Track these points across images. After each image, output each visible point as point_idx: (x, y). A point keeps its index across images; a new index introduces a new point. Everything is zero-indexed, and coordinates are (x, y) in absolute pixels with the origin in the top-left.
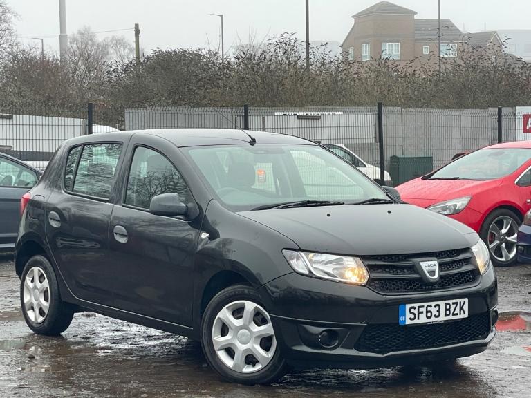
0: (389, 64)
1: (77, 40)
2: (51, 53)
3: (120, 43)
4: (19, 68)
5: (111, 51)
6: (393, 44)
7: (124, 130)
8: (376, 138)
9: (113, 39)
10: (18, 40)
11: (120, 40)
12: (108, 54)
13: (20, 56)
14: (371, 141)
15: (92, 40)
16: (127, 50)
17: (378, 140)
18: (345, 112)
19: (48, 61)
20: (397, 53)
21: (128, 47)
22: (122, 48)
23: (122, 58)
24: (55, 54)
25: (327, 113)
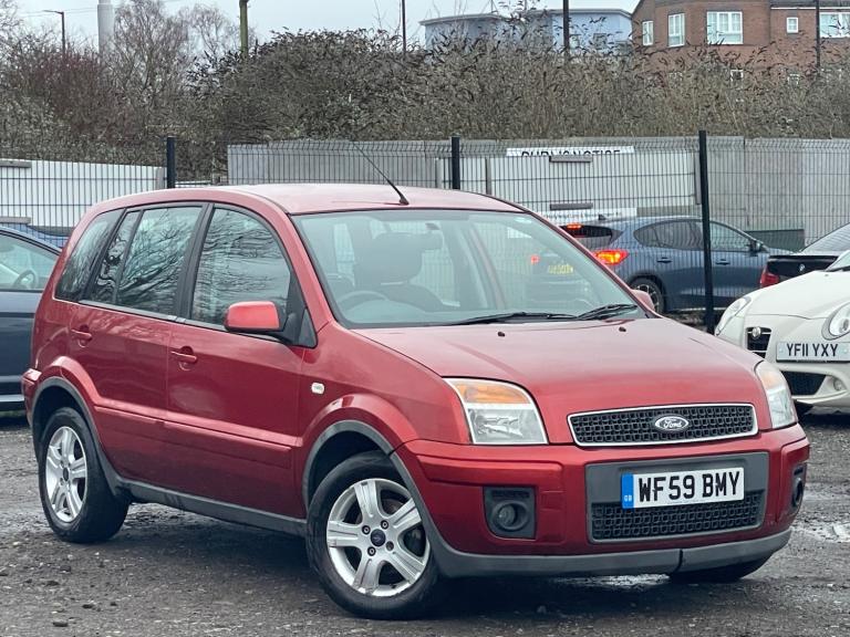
0: (722, 53)
1: (128, 13)
2: (83, 39)
3: (209, 18)
4: (25, 68)
5: (193, 32)
6: (730, 14)
7: (227, 184)
8: (695, 195)
9: (196, 10)
10: (20, 14)
11: (208, 12)
12: (187, 39)
13: (26, 47)
14: (688, 202)
15: (156, 12)
16: (222, 32)
17: (699, 200)
18: (638, 149)
19: (78, 56)
20: (737, 32)
21: (225, 25)
22: (213, 28)
23: (213, 45)
24: (89, 40)
25: (604, 149)
